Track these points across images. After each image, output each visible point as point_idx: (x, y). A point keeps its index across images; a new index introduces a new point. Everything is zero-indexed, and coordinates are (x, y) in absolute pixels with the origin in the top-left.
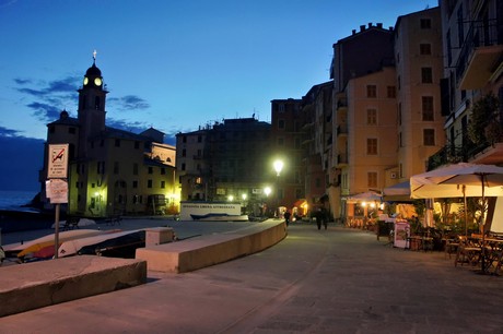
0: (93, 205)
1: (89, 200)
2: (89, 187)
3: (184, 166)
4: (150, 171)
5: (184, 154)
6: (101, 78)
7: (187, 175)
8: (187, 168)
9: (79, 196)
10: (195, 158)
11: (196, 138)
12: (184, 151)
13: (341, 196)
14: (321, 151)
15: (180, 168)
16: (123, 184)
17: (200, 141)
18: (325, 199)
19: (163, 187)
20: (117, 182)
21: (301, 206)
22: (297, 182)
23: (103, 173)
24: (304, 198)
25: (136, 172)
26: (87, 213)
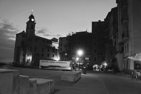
0: (28, 62)
1: (26, 60)
2: (27, 55)
3: (61, 49)
4: (49, 50)
5: (61, 45)
6: (34, 19)
7: (62, 52)
8: (62, 50)
9: (23, 59)
10: (65, 46)
11: (66, 39)
12: (62, 44)
13: (124, 58)
14: (113, 38)
15: (60, 50)
16: (38, 55)
17: (67, 40)
18: (115, 60)
19: (53, 56)
20: (36, 54)
21: (104, 65)
22: (102, 54)
23: (31, 50)
24: (105, 61)
25: (43, 51)
26: (25, 65)
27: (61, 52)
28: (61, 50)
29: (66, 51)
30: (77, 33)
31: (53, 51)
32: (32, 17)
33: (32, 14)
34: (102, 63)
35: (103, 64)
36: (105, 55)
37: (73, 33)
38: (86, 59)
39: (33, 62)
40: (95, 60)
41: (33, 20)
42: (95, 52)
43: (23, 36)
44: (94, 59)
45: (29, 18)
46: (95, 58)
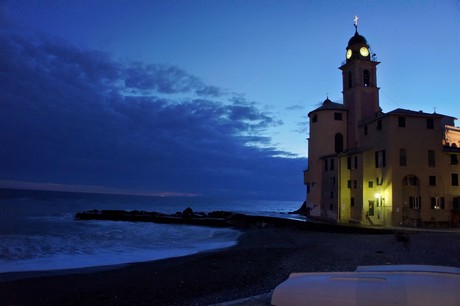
0: (371, 211)
1: (366, 205)
2: (365, 186)
9: (352, 200)
16: (414, 180)
20: (406, 178)
23: (384, 165)
25: (432, 163)
26: (364, 223)
32: (357, 42)
33: (357, 33)
39: (398, 210)
41: (364, 52)
45: (348, 48)
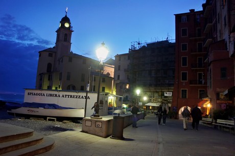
4: (95, 80)
7: (120, 83)
8: (120, 78)
10: (125, 71)
12: (119, 66)
17: (129, 59)
19: (103, 91)
21: (204, 106)
22: (200, 83)
24: (207, 97)
25: (83, 80)
27: (118, 82)
28: (118, 78)
29: (127, 81)
30: (148, 45)
31: (104, 81)
33: (66, 16)
34: (201, 103)
35: (203, 104)
36: (206, 83)
37: (139, 44)
38: (165, 95)
40: (184, 96)
41: (67, 25)
42: (184, 78)
43: (50, 55)
44: (182, 94)
45: (60, 22)
46: (184, 92)
